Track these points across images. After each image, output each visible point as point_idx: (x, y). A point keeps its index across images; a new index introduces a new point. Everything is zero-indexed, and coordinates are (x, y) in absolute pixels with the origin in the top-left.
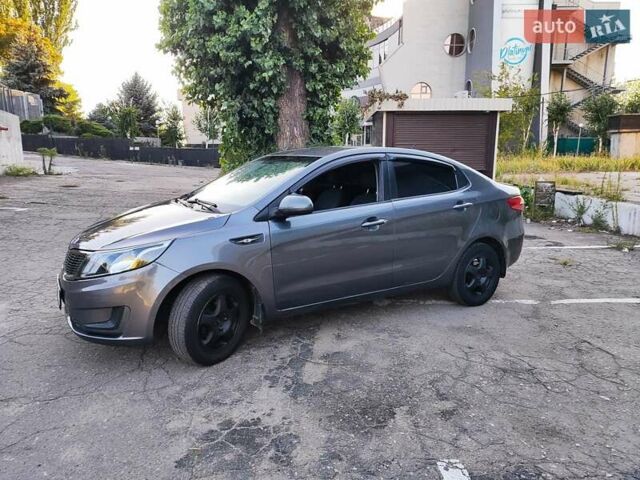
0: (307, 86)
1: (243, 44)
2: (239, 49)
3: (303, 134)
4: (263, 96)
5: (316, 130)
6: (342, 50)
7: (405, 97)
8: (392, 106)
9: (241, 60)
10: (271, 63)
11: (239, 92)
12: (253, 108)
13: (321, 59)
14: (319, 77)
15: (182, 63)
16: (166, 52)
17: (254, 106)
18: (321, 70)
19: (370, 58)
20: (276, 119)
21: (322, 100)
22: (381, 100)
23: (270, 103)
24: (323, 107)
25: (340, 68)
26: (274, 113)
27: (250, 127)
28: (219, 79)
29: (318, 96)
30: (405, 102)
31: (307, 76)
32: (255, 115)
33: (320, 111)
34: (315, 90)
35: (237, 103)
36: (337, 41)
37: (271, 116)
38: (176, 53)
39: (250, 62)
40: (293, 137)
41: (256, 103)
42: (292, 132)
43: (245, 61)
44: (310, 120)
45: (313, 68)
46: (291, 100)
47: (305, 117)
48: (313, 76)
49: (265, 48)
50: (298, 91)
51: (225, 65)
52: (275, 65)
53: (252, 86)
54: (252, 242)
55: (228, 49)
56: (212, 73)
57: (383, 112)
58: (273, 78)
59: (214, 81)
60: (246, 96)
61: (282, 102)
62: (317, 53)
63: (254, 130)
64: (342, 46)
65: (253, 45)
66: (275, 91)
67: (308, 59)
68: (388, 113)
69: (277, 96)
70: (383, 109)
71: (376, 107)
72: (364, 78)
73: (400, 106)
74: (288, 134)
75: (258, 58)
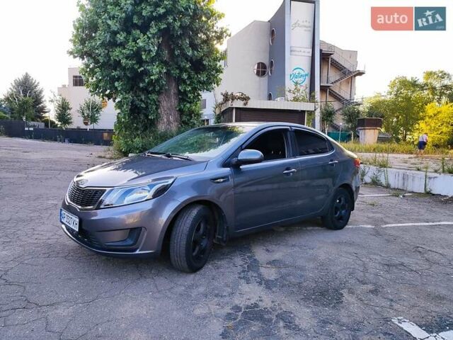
0: (180, 88)
1: (136, 55)
2: (135, 59)
3: (176, 121)
4: (149, 92)
5: (184, 118)
6: (204, 65)
7: (249, 98)
8: (239, 104)
9: (136, 67)
10: (158, 70)
11: (132, 89)
12: (141, 100)
13: (189, 70)
14: (188, 83)
15: (87, 66)
16: (75, 57)
18: (189, 78)
19: (222, 72)
20: (157, 109)
21: (190, 97)
22: (233, 100)
23: (154, 97)
24: (190, 103)
25: (203, 78)
26: (156, 105)
27: (138, 113)
28: (118, 80)
29: (187, 96)
30: (249, 101)
31: (179, 81)
32: (143, 105)
33: (188, 105)
34: (185, 90)
35: (130, 96)
36: (201, 59)
37: (154, 107)
38: (83, 59)
39: (142, 68)
40: (169, 123)
41: (143, 97)
42: (168, 120)
43: (139, 68)
44: (181, 112)
45: (185, 76)
46: (168, 97)
47: (177, 109)
48: (184, 81)
49: (153, 60)
50: (173, 91)
51: (124, 69)
52: (160, 72)
53: (141, 85)
54: (223, 181)
55: (127, 58)
56: (113, 74)
57: (233, 108)
58: (157, 80)
59: (113, 80)
60: (136, 92)
61: (162, 98)
62: (188, 66)
63: (142, 117)
64: (204, 62)
65: (144, 57)
66: (158, 90)
67: (182, 70)
68: (237, 108)
69: (159, 93)
70: (234, 106)
71: (229, 104)
72: (218, 85)
73: (245, 104)
74: (165, 120)
75: (148, 66)
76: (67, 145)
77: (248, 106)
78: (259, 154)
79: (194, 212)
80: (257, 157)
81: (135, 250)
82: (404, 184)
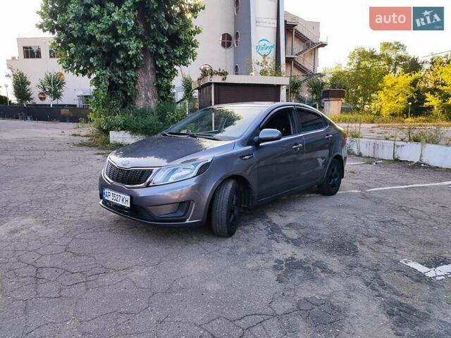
0: (157, 63)
1: (112, 30)
2: (110, 33)
3: (154, 97)
4: (126, 68)
5: (162, 94)
6: (180, 40)
7: (227, 73)
8: (218, 79)
9: (112, 41)
10: (135, 45)
11: (108, 65)
12: (119, 77)
13: (165, 45)
14: (165, 58)
15: (59, 41)
16: (44, 31)
17: (119, 75)
18: (166, 53)
19: (197, 47)
20: (135, 85)
21: (167, 73)
22: (212, 75)
23: (131, 73)
24: (168, 78)
25: (179, 52)
26: (134, 81)
27: (116, 90)
28: (93, 55)
29: (164, 71)
30: (228, 76)
31: (156, 56)
32: (121, 82)
33: (166, 80)
34: (162, 65)
35: (108, 73)
36: (177, 33)
37: (132, 83)
38: (54, 33)
39: (118, 44)
40: (147, 99)
41: (120, 73)
42: (146, 95)
43: (115, 43)
44: (159, 87)
45: (162, 51)
46: (145, 73)
47: (155, 84)
48: (161, 56)
49: (129, 34)
50: (150, 66)
51: (99, 44)
52: (138, 47)
53: (118, 61)
55: (102, 33)
56: (88, 49)
57: (211, 83)
58: (135, 56)
59: (89, 55)
60: (113, 68)
61: (139, 73)
62: (165, 41)
63: (120, 93)
64: (181, 37)
65: (120, 31)
66: (135, 65)
67: (159, 45)
68: (215, 83)
69: (136, 69)
70: (213, 81)
71: (208, 79)
72: (194, 60)
73: (223, 79)
74: (143, 96)
75: (125, 41)
76: (29, 123)
77: (227, 81)
78: (276, 132)
79: (230, 185)
80: (276, 135)
81: (185, 220)
82: (374, 152)
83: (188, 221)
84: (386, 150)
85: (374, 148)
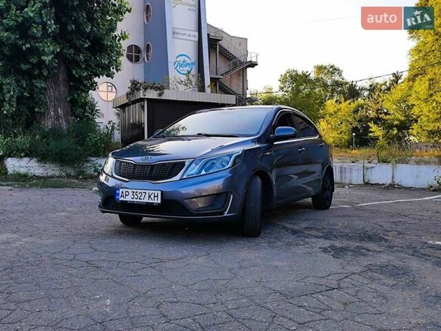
0: (74, 72)
2: (18, 32)
3: (66, 114)
7: (164, 88)
9: (20, 42)
18: (86, 60)
22: (145, 89)
23: (40, 84)
25: (103, 60)
29: (81, 82)
30: (165, 91)
32: (26, 94)
34: (80, 76)
39: (28, 46)
40: (58, 117)
42: (56, 112)
43: (24, 44)
44: (73, 103)
45: (81, 58)
46: (56, 84)
47: (69, 99)
48: (77, 64)
50: (62, 77)
52: (53, 51)
53: (23, 67)
55: (9, 30)
57: (144, 99)
62: (86, 45)
66: (45, 73)
67: (78, 50)
69: (46, 79)
70: (146, 97)
71: (141, 94)
72: (117, 70)
73: (160, 95)
74: (52, 113)
75: (37, 42)
77: (163, 97)
80: (292, 133)
83: (226, 214)
84: (354, 173)
85: (341, 172)
